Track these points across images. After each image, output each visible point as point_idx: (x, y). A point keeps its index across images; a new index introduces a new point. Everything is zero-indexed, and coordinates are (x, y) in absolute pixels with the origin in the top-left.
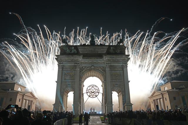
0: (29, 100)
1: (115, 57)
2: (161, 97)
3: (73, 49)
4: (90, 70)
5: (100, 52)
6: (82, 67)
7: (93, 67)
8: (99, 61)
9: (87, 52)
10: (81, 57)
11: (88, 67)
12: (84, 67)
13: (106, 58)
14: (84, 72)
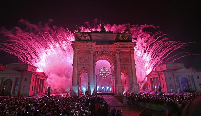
0: (41, 80)
1: (124, 43)
2: (158, 76)
3: (87, 36)
4: (102, 54)
5: (110, 39)
6: (95, 52)
7: (104, 52)
8: (110, 46)
9: (99, 39)
10: (95, 43)
11: (100, 52)
12: (96, 52)
13: (116, 44)
14: (97, 56)
